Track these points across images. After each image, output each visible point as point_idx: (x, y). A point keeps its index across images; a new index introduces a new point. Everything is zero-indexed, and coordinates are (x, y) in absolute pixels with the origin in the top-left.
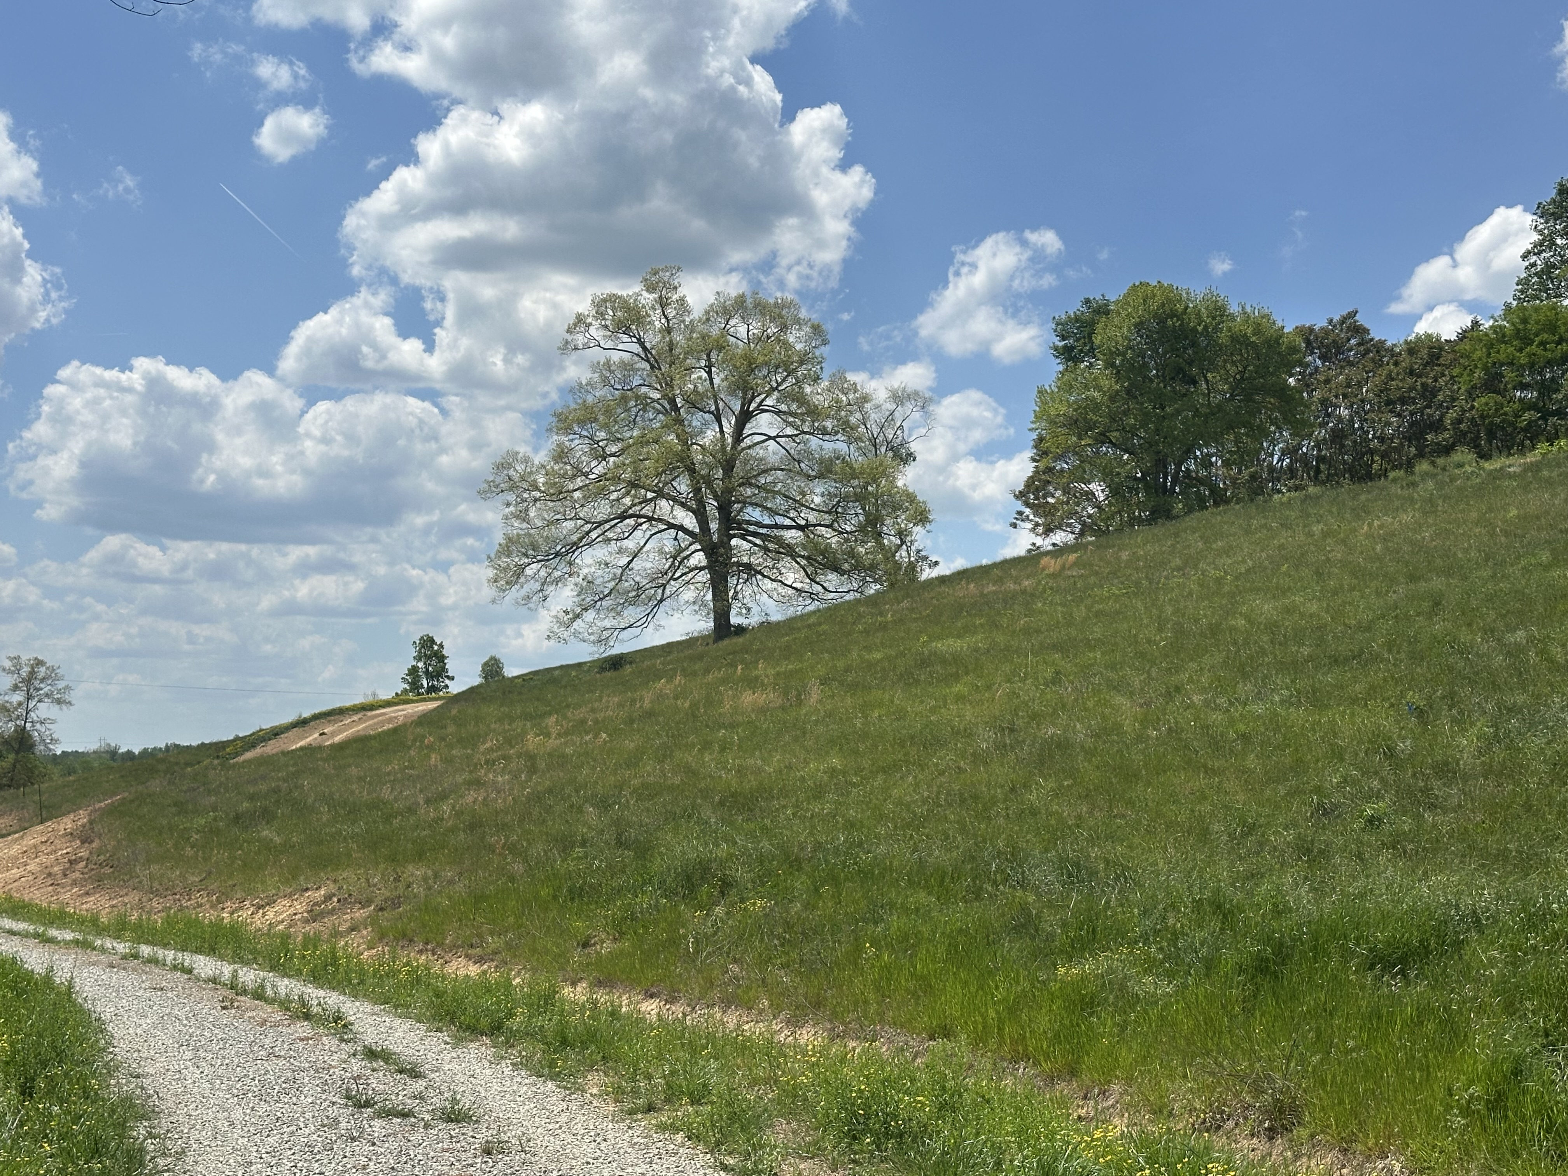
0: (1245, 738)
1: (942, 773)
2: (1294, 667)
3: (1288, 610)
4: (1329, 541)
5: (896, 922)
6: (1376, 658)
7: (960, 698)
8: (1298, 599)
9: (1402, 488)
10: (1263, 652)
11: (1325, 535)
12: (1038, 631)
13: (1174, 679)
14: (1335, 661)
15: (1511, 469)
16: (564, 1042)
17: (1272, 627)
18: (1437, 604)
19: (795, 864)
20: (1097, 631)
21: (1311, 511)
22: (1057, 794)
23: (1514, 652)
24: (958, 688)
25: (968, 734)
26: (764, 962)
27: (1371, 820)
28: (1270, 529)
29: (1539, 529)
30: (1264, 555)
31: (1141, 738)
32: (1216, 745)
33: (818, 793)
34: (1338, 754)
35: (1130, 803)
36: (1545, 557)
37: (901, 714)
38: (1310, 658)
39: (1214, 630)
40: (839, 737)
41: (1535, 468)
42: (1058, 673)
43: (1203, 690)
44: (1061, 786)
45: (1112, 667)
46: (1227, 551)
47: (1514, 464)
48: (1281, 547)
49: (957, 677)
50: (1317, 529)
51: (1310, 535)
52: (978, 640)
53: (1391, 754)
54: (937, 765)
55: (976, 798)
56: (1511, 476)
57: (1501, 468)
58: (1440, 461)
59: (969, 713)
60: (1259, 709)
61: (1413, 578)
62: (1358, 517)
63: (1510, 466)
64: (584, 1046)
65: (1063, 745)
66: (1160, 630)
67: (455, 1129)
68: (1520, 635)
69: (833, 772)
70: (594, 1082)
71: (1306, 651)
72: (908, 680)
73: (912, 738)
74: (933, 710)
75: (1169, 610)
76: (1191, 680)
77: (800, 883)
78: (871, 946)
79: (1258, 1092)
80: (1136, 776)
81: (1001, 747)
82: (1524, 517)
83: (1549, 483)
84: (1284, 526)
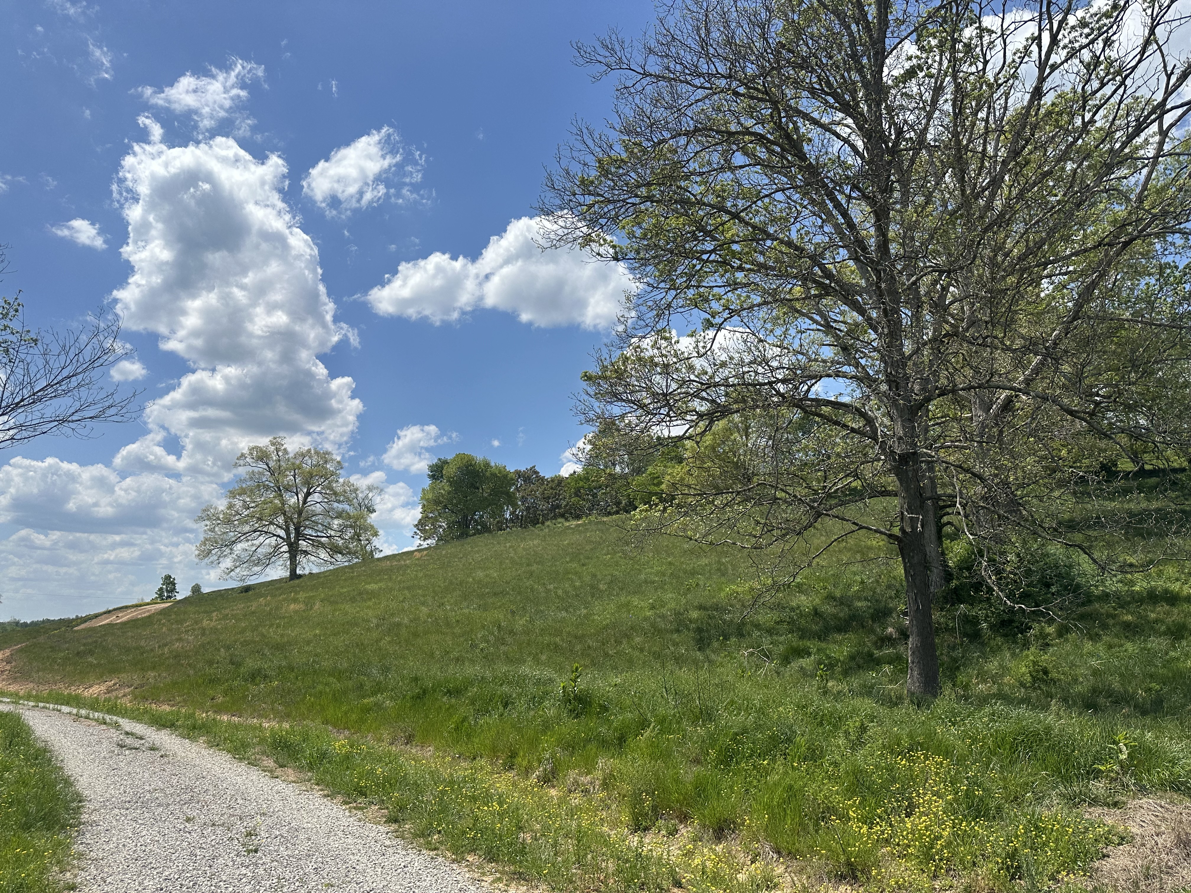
0: (458, 621)
2: (481, 596)
3: (487, 576)
5: (320, 687)
6: (508, 593)
7: (369, 607)
8: (491, 572)
9: (539, 531)
10: (474, 591)
11: (510, 547)
12: (404, 582)
13: (443, 601)
14: (495, 594)
15: (572, 526)
16: (194, 728)
17: (480, 582)
18: (532, 575)
19: (292, 669)
20: (423, 582)
22: (389, 642)
23: (548, 591)
24: (370, 603)
25: (368, 621)
26: (273, 703)
28: (492, 545)
29: (571, 549)
30: (488, 554)
31: (425, 622)
32: (448, 624)
33: (308, 643)
34: (483, 627)
35: (413, 645)
36: (569, 558)
37: (346, 614)
38: (488, 593)
39: (462, 583)
40: (321, 622)
41: (578, 526)
42: (405, 598)
43: (451, 604)
44: (393, 639)
45: (424, 596)
46: (478, 552)
47: (574, 523)
48: (495, 551)
49: (370, 599)
50: (508, 545)
51: (505, 547)
52: (382, 585)
53: (499, 627)
54: (353, 632)
55: (362, 644)
56: (571, 528)
57: (569, 525)
59: (370, 613)
60: (466, 611)
61: (528, 565)
62: (522, 541)
64: (201, 729)
65: (399, 625)
66: (444, 582)
67: (152, 752)
68: (552, 587)
69: (315, 635)
70: (202, 739)
71: (487, 590)
72: (353, 600)
73: (347, 622)
74: (357, 612)
75: (450, 574)
76: (448, 601)
77: (292, 676)
80: (419, 635)
81: (377, 626)
82: (568, 544)
83: (580, 532)
84: (498, 543)
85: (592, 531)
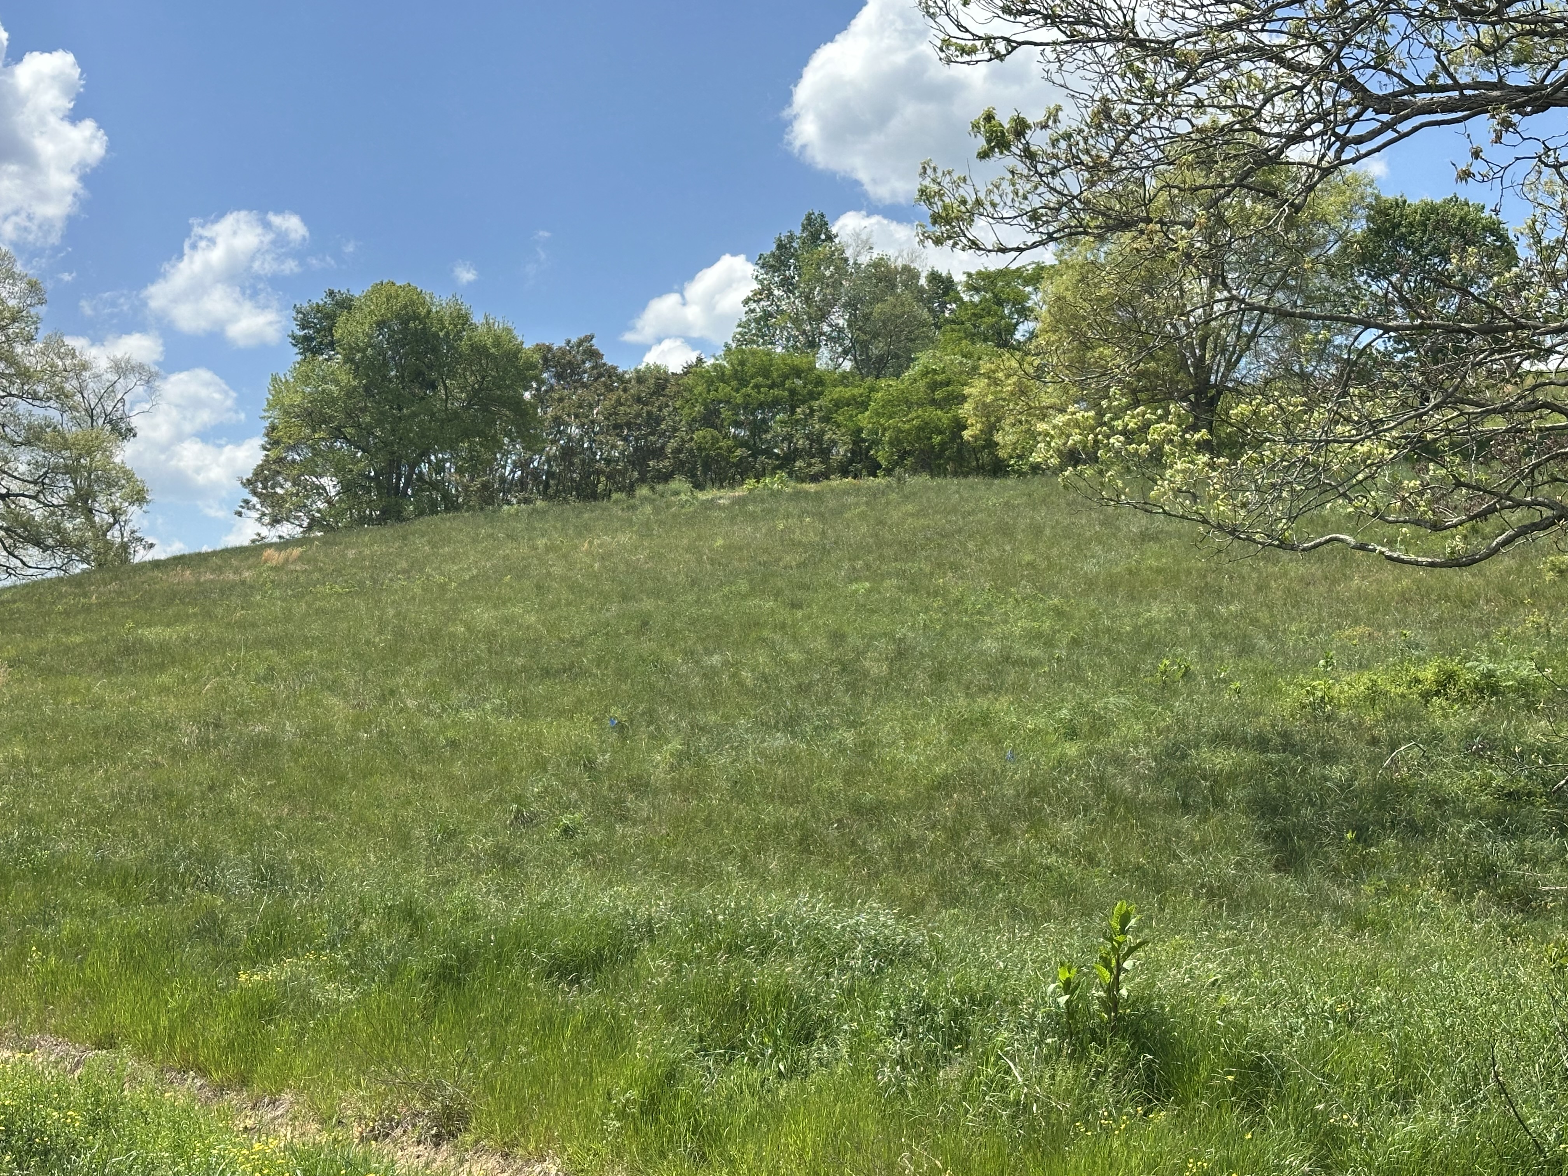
0: (453, 744)
1: (136, 767)
2: (507, 677)
3: (507, 621)
4: (551, 555)
5: (68, 925)
6: (585, 673)
7: (164, 690)
8: (518, 610)
9: (623, 509)
10: (480, 660)
11: (548, 549)
12: (254, 625)
13: (390, 683)
14: (547, 673)
15: (721, 501)
17: (490, 636)
18: (645, 624)
20: (315, 629)
21: (536, 525)
22: (258, 794)
23: (710, 674)
24: (164, 679)
25: (170, 728)
27: (566, 830)
28: (497, 539)
29: (740, 560)
30: (488, 565)
31: (349, 741)
32: (426, 750)
34: (541, 764)
35: (334, 806)
36: (743, 586)
37: (98, 704)
38: (524, 669)
39: (435, 636)
40: (25, 725)
41: (741, 502)
42: (271, 669)
43: (418, 695)
44: (264, 786)
45: (327, 665)
46: (453, 558)
47: (724, 496)
48: (506, 558)
49: (162, 667)
50: (541, 542)
51: (535, 548)
52: (189, 630)
53: (590, 766)
54: (130, 759)
55: (170, 795)
56: (721, 508)
57: (712, 500)
58: (660, 487)
59: (172, 706)
60: (470, 715)
61: (625, 597)
62: (579, 535)
63: (720, 498)
65: (269, 744)
66: (380, 632)
68: (716, 659)
69: (13, 761)
71: (520, 661)
72: (109, 667)
73: (107, 728)
74: (132, 701)
75: (391, 612)
76: (406, 685)
78: (38, 949)
79: (428, 1098)
80: (343, 778)
81: (204, 743)
82: (729, 547)
83: (753, 518)
84: (510, 537)
85: (787, 516)
